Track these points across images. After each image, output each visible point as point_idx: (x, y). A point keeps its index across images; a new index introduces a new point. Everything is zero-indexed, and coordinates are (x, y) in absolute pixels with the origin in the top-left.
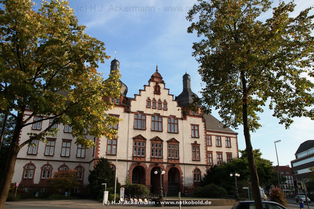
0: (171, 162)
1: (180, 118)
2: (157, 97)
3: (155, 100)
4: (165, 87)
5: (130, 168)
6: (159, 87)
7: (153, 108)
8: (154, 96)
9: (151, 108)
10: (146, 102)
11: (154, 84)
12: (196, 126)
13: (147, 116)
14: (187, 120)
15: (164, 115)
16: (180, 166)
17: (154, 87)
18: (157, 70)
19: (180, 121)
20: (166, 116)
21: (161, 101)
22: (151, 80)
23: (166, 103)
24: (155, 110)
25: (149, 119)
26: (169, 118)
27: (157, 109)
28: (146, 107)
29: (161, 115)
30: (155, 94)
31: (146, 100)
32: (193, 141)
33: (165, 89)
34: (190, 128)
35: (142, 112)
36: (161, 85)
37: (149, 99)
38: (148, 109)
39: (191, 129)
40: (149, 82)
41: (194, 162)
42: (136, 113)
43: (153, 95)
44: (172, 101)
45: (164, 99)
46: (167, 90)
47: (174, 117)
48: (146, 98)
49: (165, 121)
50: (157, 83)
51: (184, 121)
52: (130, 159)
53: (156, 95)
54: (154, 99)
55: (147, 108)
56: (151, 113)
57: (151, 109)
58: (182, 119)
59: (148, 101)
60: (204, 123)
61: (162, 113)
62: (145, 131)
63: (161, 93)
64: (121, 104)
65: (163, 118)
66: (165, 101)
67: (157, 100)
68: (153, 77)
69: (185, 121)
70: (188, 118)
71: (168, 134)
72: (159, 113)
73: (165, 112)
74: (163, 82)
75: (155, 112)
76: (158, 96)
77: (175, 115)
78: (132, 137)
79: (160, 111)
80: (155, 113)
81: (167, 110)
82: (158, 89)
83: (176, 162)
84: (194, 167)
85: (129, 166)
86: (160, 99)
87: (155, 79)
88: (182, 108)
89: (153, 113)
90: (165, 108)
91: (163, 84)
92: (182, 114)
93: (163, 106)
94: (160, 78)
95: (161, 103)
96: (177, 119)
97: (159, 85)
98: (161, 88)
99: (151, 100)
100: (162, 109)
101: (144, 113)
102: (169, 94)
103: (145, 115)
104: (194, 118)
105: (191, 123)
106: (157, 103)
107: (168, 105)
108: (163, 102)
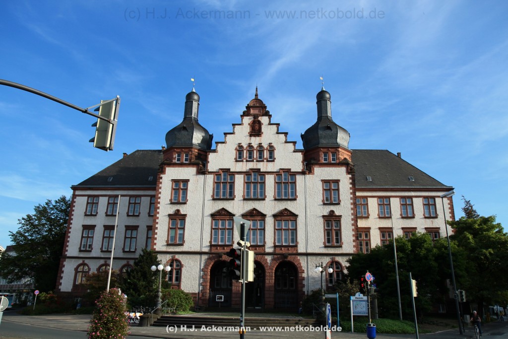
0: (281, 252)
1: (301, 171)
2: (255, 141)
3: (252, 147)
4: (270, 121)
5: (206, 265)
6: (260, 123)
7: (247, 161)
8: (250, 139)
10: (235, 152)
11: (250, 119)
12: (333, 182)
13: (237, 176)
14: (314, 174)
15: (269, 170)
16: (299, 257)
17: (249, 124)
18: (256, 95)
19: (299, 178)
20: (272, 171)
21: (262, 147)
22: (246, 114)
23: (271, 149)
24: (252, 163)
25: (239, 181)
26: (278, 174)
27: (255, 161)
28: (234, 160)
29: (261, 171)
30: (251, 136)
31: (236, 149)
32: (326, 210)
33: (270, 124)
34: (320, 186)
35: (227, 171)
36: (264, 120)
37: (240, 146)
38: (238, 163)
39: (321, 189)
40: (241, 116)
41: (329, 249)
42: (217, 174)
43: (248, 137)
44: (284, 144)
45: (268, 143)
46: (275, 126)
47: (288, 171)
48: (236, 146)
49: (270, 180)
50: (256, 117)
51: (307, 176)
52: (206, 250)
53: (253, 138)
54: (250, 146)
55: (236, 161)
56: (244, 170)
57: (245, 163)
58: (303, 173)
60: (350, 176)
61: (263, 166)
62: (233, 201)
63: (262, 133)
64: (192, 161)
65: (266, 176)
66: (270, 145)
67: (255, 146)
68: (248, 107)
69: (311, 175)
70: (317, 170)
71: (276, 202)
72: (259, 167)
73: (270, 164)
74: (267, 114)
75: (251, 167)
76: (258, 138)
77: (289, 168)
78: (210, 213)
79: (262, 163)
80: (250, 169)
81: (273, 161)
82: (257, 127)
83: (290, 252)
85: (204, 261)
86: (260, 144)
87: (252, 111)
88: (303, 153)
89: (248, 168)
90: (271, 157)
91: (267, 117)
92: (303, 164)
93: (266, 154)
94: (261, 107)
95: (263, 151)
96: (293, 173)
97: (259, 119)
98: (263, 124)
99: (245, 146)
100: (265, 160)
101: (231, 170)
102: (278, 133)
103: (234, 175)
104: (329, 168)
105: (322, 179)
106: (255, 151)
107: (276, 152)
108: (267, 148)
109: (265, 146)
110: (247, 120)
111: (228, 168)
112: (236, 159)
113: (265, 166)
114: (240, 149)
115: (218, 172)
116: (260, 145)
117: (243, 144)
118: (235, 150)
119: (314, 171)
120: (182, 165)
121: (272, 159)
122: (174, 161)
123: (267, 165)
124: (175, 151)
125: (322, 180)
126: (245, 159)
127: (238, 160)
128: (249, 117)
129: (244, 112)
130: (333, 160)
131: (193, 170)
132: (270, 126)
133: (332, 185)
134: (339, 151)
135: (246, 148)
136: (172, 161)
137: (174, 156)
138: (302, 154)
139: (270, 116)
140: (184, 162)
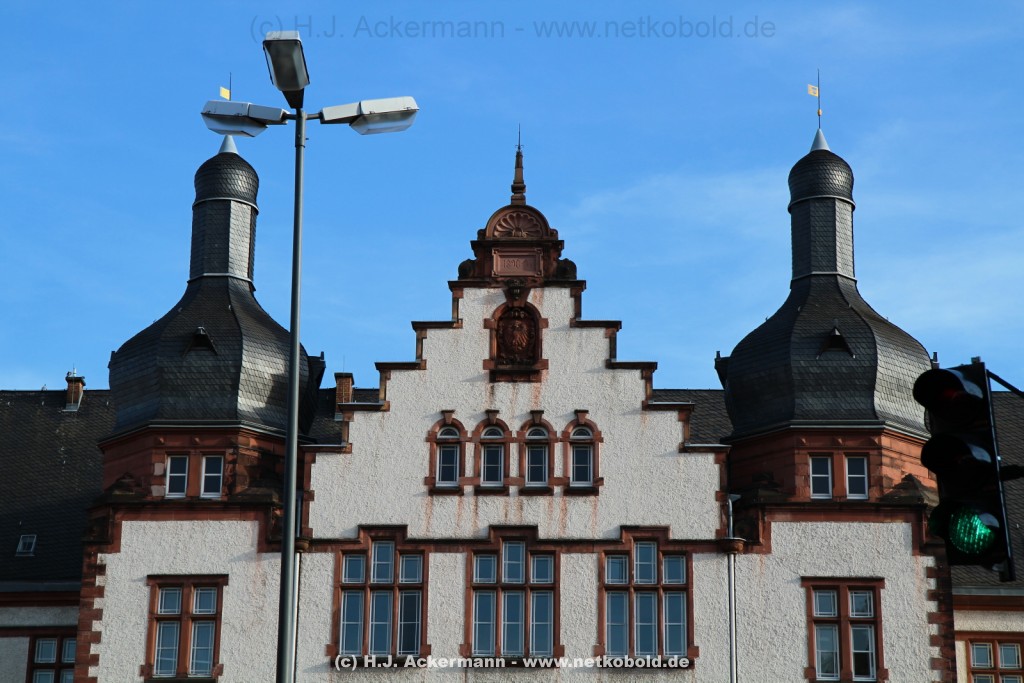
1: (711, 536)
2: (514, 402)
3: (502, 426)
4: (578, 311)
6: (534, 321)
7: (479, 492)
8: (492, 393)
9: (468, 489)
10: (424, 449)
11: (488, 301)
12: (851, 588)
13: (435, 559)
14: (768, 551)
15: (575, 532)
17: (487, 324)
18: (518, 188)
19: (706, 571)
20: (588, 535)
21: (546, 426)
22: (471, 276)
23: (584, 437)
24: (499, 500)
25: (447, 578)
26: (611, 548)
27: (513, 489)
28: (424, 489)
29: (542, 534)
30: (495, 376)
31: (431, 438)
33: (578, 323)
34: (794, 604)
35: (391, 535)
36: (553, 304)
37: (448, 423)
38: (439, 500)
39: (802, 620)
40: (453, 285)
42: (346, 548)
43: (484, 386)
44: (638, 417)
45: (571, 409)
46: (600, 333)
47: (655, 536)
48: (429, 425)
49: (579, 577)
50: (515, 289)
51: (742, 561)
53: (504, 389)
54: (491, 421)
55: (434, 492)
56: (466, 532)
57: (469, 499)
58: (721, 546)
59: (440, 443)
60: (929, 561)
61: (549, 516)
62: (420, 671)
63: (545, 364)
64: (239, 489)
65: (564, 558)
66: (580, 422)
67: (514, 426)
68: (482, 245)
69: (755, 557)
70: (783, 533)
71: (606, 676)
72: (529, 518)
73: (580, 506)
74: (565, 276)
75: (498, 518)
76: (525, 389)
77: (663, 523)
79: (542, 501)
80: (493, 528)
81: (593, 491)
82: (521, 338)
86: (536, 414)
87: (499, 264)
88: (723, 456)
89: (483, 525)
90: (581, 474)
91: (566, 292)
92: (724, 508)
93: (561, 461)
94: (538, 244)
95: (548, 444)
96: (677, 548)
97: (530, 300)
98: (546, 322)
99: (470, 426)
100: (557, 490)
101: (412, 533)
102: (612, 365)
103: (422, 553)
104: (834, 524)
105: (803, 573)
106: (514, 448)
107: (603, 449)
108: (565, 433)
109: (558, 423)
110: (479, 304)
111: (395, 521)
112: (429, 481)
113: (557, 513)
114: (447, 437)
115: (355, 542)
116: (535, 420)
117: (457, 416)
118: (428, 440)
119: (768, 538)
120: (192, 509)
121: (586, 483)
122: (156, 491)
123: (565, 511)
124: (159, 446)
125: (805, 580)
126: (470, 481)
127: (440, 484)
128: (483, 292)
129: (465, 269)
130: (856, 486)
131: (241, 533)
132: (576, 332)
133: (851, 599)
134: (879, 448)
135: (476, 432)
136: (150, 492)
137: (158, 470)
138: (717, 461)
139: (577, 288)
140: (204, 495)
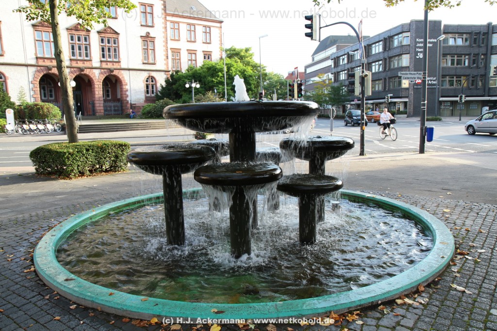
0: (106, 67)
5: (34, 77)
12: (148, 6)
16: (122, 72)
32: (143, 31)
39: (140, 11)
41: (146, 65)
52: (33, 62)
83: (115, 67)
84: (145, 75)
125: (139, 3)
